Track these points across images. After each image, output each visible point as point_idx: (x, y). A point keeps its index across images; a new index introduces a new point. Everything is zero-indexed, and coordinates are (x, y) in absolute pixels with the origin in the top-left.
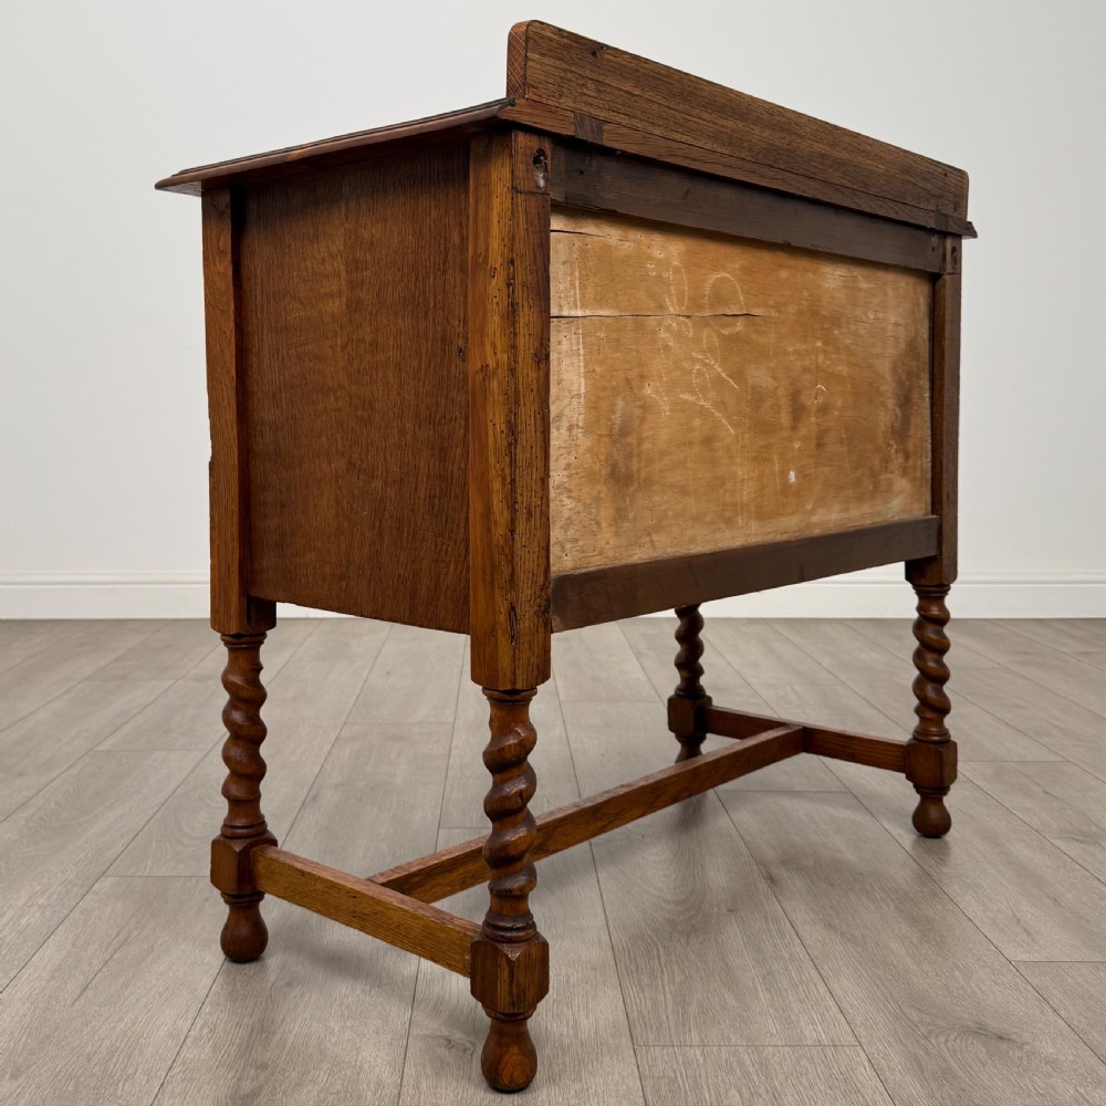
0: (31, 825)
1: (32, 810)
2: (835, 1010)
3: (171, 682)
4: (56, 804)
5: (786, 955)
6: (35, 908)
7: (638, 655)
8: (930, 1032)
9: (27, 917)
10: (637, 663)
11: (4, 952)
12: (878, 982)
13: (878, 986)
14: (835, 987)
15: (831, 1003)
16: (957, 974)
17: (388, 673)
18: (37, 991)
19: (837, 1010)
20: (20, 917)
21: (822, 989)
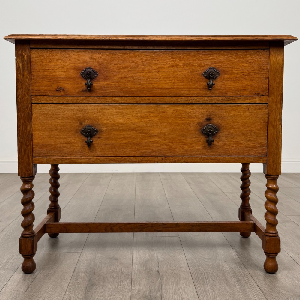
0: (5, 237)
1: (5, 233)
2: (259, 290)
3: (45, 193)
4: (12, 231)
5: (243, 275)
6: (9, 263)
7: (189, 184)
8: (289, 297)
9: (7, 266)
10: (189, 186)
11: (1, 277)
12: (272, 282)
13: (271, 283)
14: (259, 284)
15: (258, 289)
16: (295, 279)
17: (113, 190)
18: (13, 289)
19: (260, 291)
20: (5, 266)
21: (255, 284)
